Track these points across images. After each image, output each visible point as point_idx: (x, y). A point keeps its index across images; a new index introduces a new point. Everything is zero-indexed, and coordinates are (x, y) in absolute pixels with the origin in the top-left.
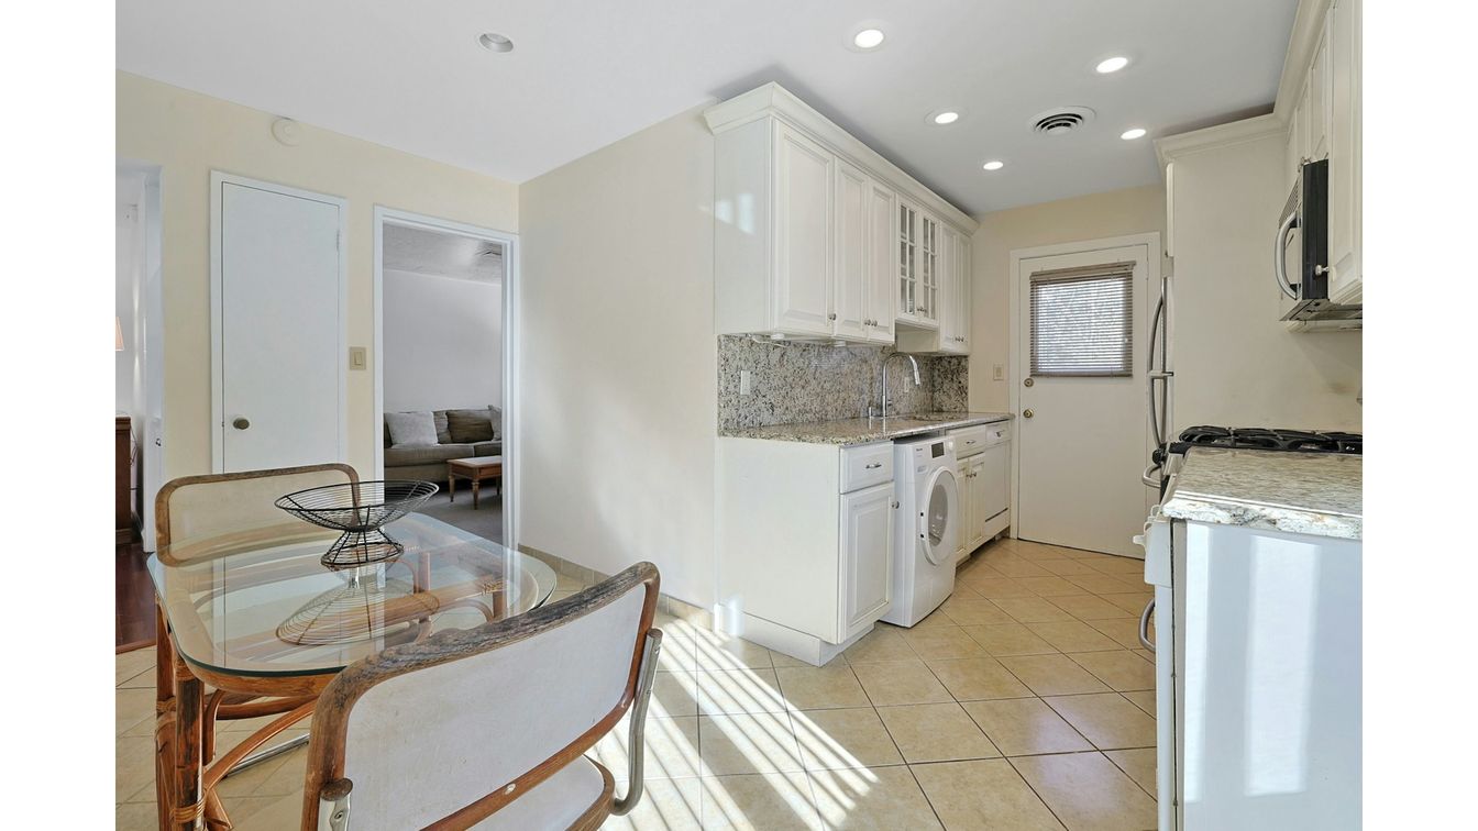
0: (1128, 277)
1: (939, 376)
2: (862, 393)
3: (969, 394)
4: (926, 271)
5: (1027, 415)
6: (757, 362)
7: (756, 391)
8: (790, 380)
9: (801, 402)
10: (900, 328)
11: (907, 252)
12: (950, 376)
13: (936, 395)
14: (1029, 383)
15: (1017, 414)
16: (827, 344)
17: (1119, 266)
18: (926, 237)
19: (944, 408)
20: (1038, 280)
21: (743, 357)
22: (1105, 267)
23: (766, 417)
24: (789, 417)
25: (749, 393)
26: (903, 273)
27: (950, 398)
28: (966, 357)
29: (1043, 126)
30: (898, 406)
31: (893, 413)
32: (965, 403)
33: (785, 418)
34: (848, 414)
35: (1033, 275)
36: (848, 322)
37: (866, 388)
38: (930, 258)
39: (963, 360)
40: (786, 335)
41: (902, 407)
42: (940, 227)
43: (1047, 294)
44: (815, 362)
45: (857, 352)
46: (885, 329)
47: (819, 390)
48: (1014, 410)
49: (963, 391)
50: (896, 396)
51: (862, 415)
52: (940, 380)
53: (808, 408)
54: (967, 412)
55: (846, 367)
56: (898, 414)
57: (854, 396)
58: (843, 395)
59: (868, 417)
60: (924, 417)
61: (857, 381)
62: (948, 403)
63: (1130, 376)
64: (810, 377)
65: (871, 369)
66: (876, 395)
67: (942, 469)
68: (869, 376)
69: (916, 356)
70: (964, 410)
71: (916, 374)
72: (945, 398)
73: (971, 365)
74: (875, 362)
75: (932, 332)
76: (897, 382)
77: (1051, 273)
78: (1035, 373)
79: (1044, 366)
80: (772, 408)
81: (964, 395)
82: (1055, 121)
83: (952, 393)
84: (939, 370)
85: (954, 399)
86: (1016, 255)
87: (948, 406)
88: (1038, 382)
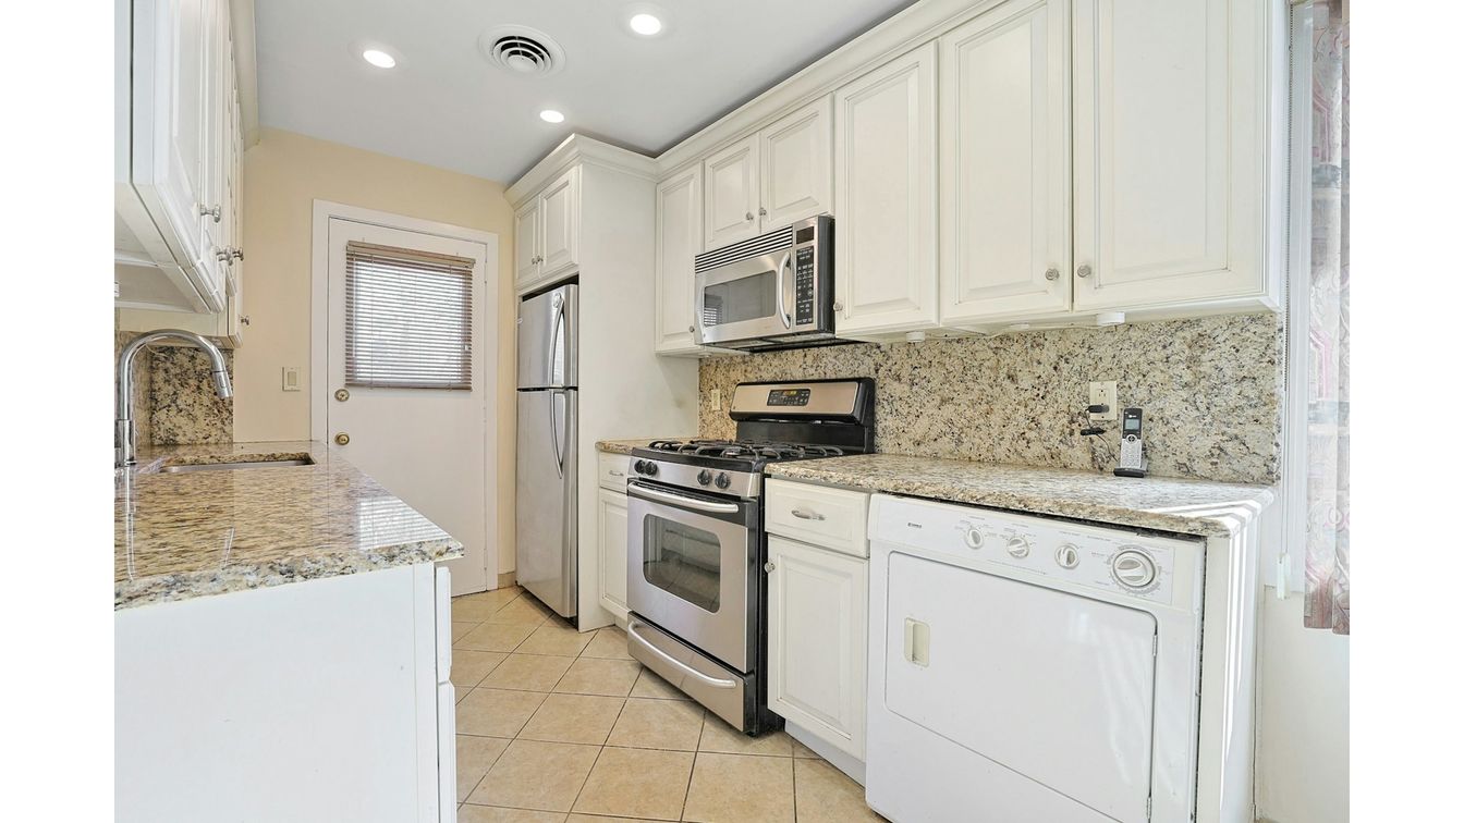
0: (467, 275)
1: (166, 380)
3: (237, 413)
5: (342, 440)
12: (191, 381)
13: (161, 415)
14: (340, 397)
15: (323, 441)
17: (458, 260)
19: (180, 439)
20: (358, 254)
22: (443, 257)
27: (194, 419)
29: (503, 48)
32: (227, 429)
35: (352, 244)
43: (367, 273)
48: (318, 433)
49: (222, 407)
52: (167, 389)
54: (231, 443)
62: (186, 430)
63: (469, 389)
70: (226, 439)
72: (181, 420)
73: (240, 364)
77: (377, 248)
78: (352, 382)
79: (364, 374)
81: (225, 414)
82: (522, 45)
83: (199, 412)
84: (166, 371)
85: (202, 423)
86: (323, 208)
87: (189, 435)
88: (355, 395)
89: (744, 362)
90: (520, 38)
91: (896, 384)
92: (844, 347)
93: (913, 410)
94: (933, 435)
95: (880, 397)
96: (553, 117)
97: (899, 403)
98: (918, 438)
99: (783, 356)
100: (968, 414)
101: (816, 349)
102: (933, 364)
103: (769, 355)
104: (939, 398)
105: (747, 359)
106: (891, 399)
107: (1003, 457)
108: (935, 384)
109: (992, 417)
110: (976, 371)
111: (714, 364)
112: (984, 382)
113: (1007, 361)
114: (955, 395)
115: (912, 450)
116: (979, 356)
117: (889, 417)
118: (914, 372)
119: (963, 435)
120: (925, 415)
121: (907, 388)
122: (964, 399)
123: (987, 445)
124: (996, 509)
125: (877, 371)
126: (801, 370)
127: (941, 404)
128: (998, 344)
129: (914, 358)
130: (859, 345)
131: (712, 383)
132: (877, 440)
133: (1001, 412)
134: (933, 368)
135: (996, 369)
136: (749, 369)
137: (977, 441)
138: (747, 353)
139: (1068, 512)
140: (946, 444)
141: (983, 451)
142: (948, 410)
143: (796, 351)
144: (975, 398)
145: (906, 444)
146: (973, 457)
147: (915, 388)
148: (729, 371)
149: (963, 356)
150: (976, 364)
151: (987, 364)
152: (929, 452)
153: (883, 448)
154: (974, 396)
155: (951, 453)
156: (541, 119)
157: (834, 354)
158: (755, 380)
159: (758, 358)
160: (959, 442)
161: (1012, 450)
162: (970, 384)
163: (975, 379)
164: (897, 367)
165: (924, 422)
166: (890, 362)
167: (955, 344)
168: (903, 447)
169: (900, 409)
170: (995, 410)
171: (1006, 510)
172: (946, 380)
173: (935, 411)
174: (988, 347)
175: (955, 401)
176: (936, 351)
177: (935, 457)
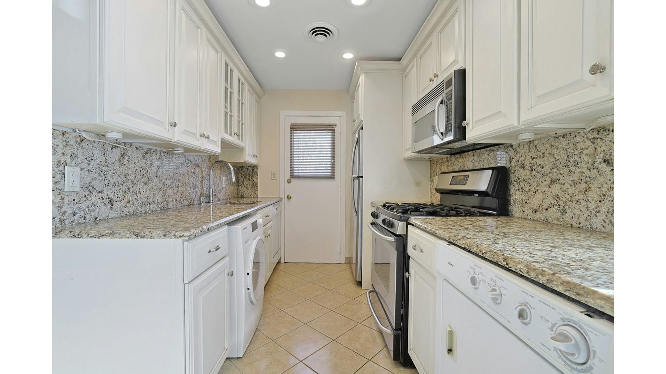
0: (333, 131)
1: (241, 177)
2: (195, 188)
3: (258, 187)
4: (239, 112)
5: (289, 198)
6: (90, 159)
7: (89, 188)
8: (132, 177)
9: (144, 195)
10: (225, 144)
11: (228, 96)
12: (247, 177)
13: (240, 188)
14: (289, 182)
15: (283, 198)
16: (168, 149)
17: (329, 125)
18: (239, 91)
19: (245, 195)
20: (294, 128)
21: (68, 152)
22: (323, 125)
23: (103, 211)
24: (131, 209)
25: (78, 189)
26: (226, 107)
27: (248, 189)
28: (257, 166)
29: (313, 33)
30: (219, 195)
31: (216, 199)
32: (256, 192)
33: (126, 210)
34: (186, 203)
35: (292, 125)
36: (186, 132)
37: (198, 184)
38: (241, 103)
39: (255, 168)
40: (125, 135)
41: (221, 196)
42: (246, 86)
43: (298, 135)
44: (156, 163)
45: (192, 159)
46: (215, 142)
47: (160, 186)
48: (282, 196)
49: (255, 185)
50: (218, 189)
51: (195, 202)
52: (242, 179)
53: (150, 200)
55: (183, 170)
56: (219, 200)
57: (190, 190)
58: (181, 189)
59: (200, 204)
60: (236, 202)
61: (192, 179)
62: (246, 192)
63: (334, 178)
64: (153, 176)
65: (202, 171)
66: (205, 189)
67: (258, 238)
68: (200, 176)
69: (232, 164)
70: (256, 196)
71: (233, 175)
72: (245, 189)
73: (260, 171)
74: (205, 167)
75: (241, 150)
76: (219, 181)
77: (300, 125)
78: (293, 176)
79: (296, 173)
80: (111, 202)
81: (256, 188)
82: (319, 31)
83: (249, 187)
84: (241, 174)
85: (250, 190)
86: (283, 113)
87: (247, 194)
88: (294, 181)
89: (448, 161)
90: (317, 28)
91: (521, 170)
92: (493, 148)
93: (532, 188)
94: (545, 206)
95: (512, 179)
96: (348, 56)
97: (524, 183)
98: (535, 207)
99: (464, 156)
100: (571, 191)
101: (479, 151)
102: (545, 155)
103: (457, 156)
104: (549, 179)
105: (449, 159)
106: (518, 181)
107: (600, 226)
108: (547, 169)
109: (590, 194)
110: (577, 158)
111: (435, 163)
112: (584, 166)
113: (604, 148)
114: (561, 177)
115: (531, 215)
116: (579, 146)
117: (517, 193)
118: (533, 162)
119: (567, 207)
120: (539, 191)
121: (528, 173)
122: (568, 179)
123: (586, 215)
124: (491, 262)
125: (510, 162)
126: (472, 163)
127: (551, 184)
128: (595, 135)
129: (533, 152)
130: (501, 146)
131: (435, 173)
132: (511, 208)
133: (598, 190)
134: (545, 158)
135: (594, 155)
136: (449, 164)
137: (577, 212)
138: (449, 156)
139: (532, 275)
140: (554, 213)
141: (582, 220)
142: (556, 188)
143: (470, 153)
144: (576, 179)
145: (528, 212)
146: (574, 224)
147: (534, 173)
148: (441, 166)
149: (567, 147)
150: (577, 152)
151: (586, 152)
152: (542, 218)
153: (514, 213)
154: (575, 177)
155: (558, 220)
156: (343, 58)
157: (487, 153)
158: (452, 171)
159: (453, 158)
160: (564, 212)
161: (607, 221)
162: (573, 168)
163: (576, 164)
164: (522, 158)
165: (539, 196)
166: (518, 156)
167: (561, 138)
168: (526, 213)
169: (524, 187)
170: (593, 188)
171: (496, 264)
172: (555, 166)
173: (547, 189)
174: (587, 138)
175: (561, 181)
176: (548, 146)
177: (546, 222)
